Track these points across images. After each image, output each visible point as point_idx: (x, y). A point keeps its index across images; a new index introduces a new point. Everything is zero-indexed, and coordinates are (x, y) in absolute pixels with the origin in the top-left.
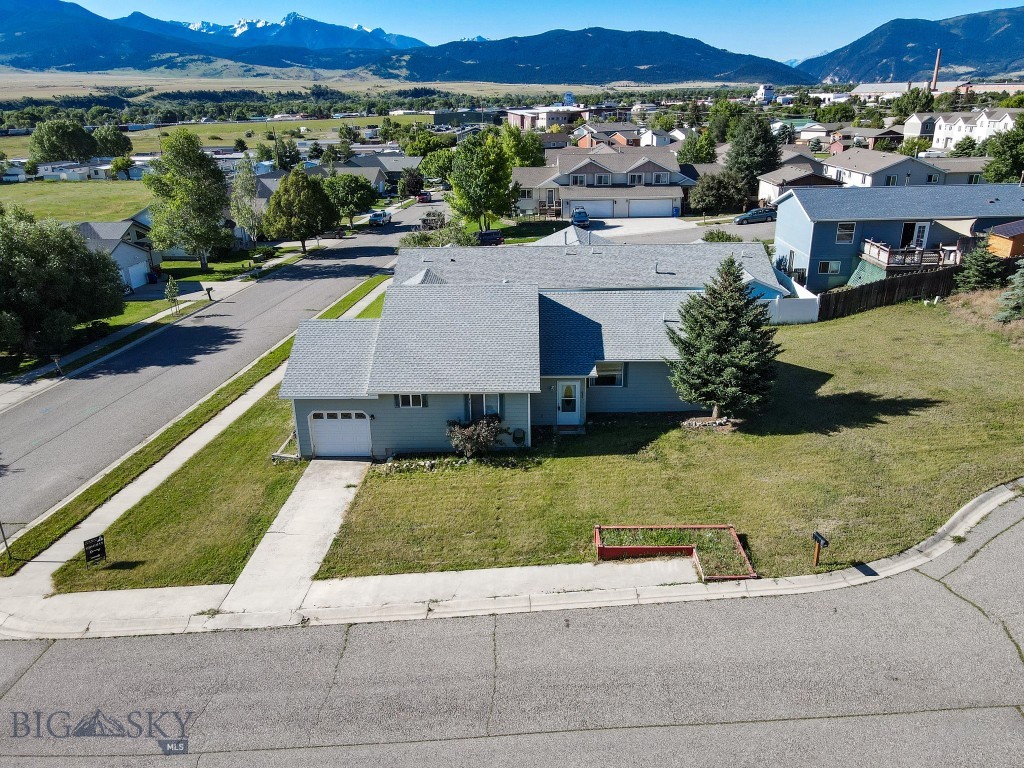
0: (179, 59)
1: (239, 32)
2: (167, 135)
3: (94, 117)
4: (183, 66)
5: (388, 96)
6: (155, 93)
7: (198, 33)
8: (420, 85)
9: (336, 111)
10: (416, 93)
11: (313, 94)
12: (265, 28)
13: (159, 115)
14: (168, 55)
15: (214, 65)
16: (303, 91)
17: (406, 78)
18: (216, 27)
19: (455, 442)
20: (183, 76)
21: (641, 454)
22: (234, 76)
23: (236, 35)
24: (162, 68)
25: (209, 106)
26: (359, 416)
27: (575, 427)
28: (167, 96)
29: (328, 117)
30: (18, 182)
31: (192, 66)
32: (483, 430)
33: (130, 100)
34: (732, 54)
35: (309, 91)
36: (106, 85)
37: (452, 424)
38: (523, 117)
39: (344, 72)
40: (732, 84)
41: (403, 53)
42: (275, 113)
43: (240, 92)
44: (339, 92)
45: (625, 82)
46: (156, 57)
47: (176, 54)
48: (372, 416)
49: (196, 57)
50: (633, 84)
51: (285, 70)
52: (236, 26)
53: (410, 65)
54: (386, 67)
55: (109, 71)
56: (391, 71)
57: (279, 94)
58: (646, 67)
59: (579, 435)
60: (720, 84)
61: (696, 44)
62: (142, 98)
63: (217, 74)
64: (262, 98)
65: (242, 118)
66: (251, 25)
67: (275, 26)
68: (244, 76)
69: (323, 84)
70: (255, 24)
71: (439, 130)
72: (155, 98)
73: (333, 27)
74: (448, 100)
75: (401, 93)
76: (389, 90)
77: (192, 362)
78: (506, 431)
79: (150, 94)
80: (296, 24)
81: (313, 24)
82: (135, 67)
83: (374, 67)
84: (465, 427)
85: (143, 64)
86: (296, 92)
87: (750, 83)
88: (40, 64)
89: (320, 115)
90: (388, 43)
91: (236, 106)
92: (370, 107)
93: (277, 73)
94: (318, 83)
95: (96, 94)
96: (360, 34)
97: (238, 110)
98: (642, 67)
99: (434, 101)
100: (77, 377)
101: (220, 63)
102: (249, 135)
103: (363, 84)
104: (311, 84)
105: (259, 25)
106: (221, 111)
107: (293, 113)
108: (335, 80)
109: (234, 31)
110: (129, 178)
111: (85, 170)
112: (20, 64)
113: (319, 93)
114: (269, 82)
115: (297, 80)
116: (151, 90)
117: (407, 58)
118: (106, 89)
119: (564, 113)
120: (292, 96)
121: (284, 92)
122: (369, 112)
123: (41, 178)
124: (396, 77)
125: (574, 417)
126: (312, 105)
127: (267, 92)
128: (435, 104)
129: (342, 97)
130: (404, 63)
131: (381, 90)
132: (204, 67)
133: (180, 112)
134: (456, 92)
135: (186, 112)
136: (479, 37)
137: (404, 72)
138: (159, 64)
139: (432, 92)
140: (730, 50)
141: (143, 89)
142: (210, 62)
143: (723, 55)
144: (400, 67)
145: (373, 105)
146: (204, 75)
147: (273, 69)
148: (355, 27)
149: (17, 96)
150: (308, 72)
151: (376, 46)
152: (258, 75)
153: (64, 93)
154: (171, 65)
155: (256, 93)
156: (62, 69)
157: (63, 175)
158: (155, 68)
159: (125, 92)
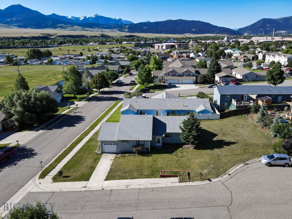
0: (64, 26)
2: (61, 49)
3: (40, 43)
4: (65, 28)
5: (122, 37)
6: (57, 35)
7: (70, 19)
8: (131, 34)
9: (107, 42)
10: (130, 36)
11: (101, 36)
12: (89, 18)
13: (58, 42)
14: (61, 25)
15: (74, 28)
16: (98, 35)
17: (127, 32)
18: (75, 17)
19: (134, 151)
20: (65, 30)
21: (173, 154)
22: (79, 31)
23: (80, 20)
24: (59, 28)
25: (72, 40)
26: (114, 144)
27: (160, 147)
28: (60, 36)
29: (105, 44)
30: (21, 65)
31: (68, 28)
32: (140, 148)
33: (50, 37)
34: (218, 27)
35: (100, 35)
36: (44, 33)
37: (133, 146)
38: (159, 46)
39: (110, 30)
40: (219, 35)
41: (127, 25)
42: (90, 42)
43: (81, 35)
44: (108, 36)
45: (189, 34)
46: (58, 25)
47: (64, 25)
48: (117, 144)
49: (69, 26)
50: (191, 34)
53: (128, 28)
54: (122, 29)
55: (44, 29)
56: (123, 30)
58: (194, 30)
59: (161, 149)
60: (215, 35)
61: (208, 24)
62: (53, 37)
63: (75, 30)
64: (87, 37)
65: (81, 44)
67: (91, 18)
68: (82, 31)
69: (104, 33)
70: (86, 17)
71: (136, 49)
72: (57, 37)
73: (107, 18)
74: (139, 39)
75: (125, 36)
76: (123, 35)
77: (75, 126)
78: (145, 148)
79: (56, 36)
80: (97, 17)
81: (102, 17)
82: (52, 28)
83: (118, 29)
84: (136, 147)
85: (54, 27)
87: (223, 34)
88: (25, 26)
89: (103, 43)
90: (123, 22)
91: (80, 40)
92: (117, 41)
93: (92, 30)
94: (103, 33)
95: (41, 35)
96: (115, 20)
97: (80, 41)
98: (193, 30)
99: (135, 39)
100: (48, 130)
101: (76, 27)
102: (83, 50)
103: (115, 33)
104: (101, 33)
106: (75, 42)
107: (96, 42)
108: (108, 32)
110: (51, 64)
111: (39, 62)
112: (20, 26)
113: (103, 36)
114: (89, 33)
115: (97, 32)
116: (56, 34)
117: (128, 26)
118: (44, 34)
119: (170, 45)
120: (95, 36)
121: (93, 35)
122: (117, 42)
123: (28, 64)
124: (125, 31)
125: (160, 145)
126: (101, 40)
127: (88, 35)
128: (135, 40)
129: (109, 37)
130: (127, 28)
131: (120, 35)
132: (71, 28)
133: (64, 42)
134: (141, 36)
135: (66, 41)
136: (148, 21)
137: (127, 30)
138: (59, 27)
139: (134, 36)
140: (218, 26)
141: (54, 34)
142: (73, 27)
143: (216, 27)
144: (126, 29)
145: (118, 40)
146: (71, 30)
147: (90, 29)
148: (114, 18)
149: (19, 36)
150: (100, 30)
151: (119, 23)
152: (86, 30)
153: (32, 35)
154: (62, 27)
155: (85, 36)
156: (32, 28)
157: (34, 63)
158: (58, 28)
159: (49, 35)
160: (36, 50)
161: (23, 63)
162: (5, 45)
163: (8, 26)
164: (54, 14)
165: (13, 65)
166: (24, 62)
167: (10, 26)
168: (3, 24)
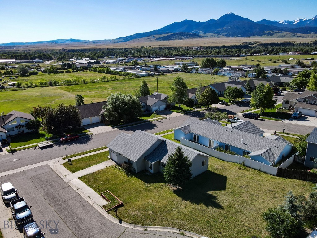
0: (272, 33)
1: (296, 22)
2: (247, 59)
3: (235, 52)
4: (272, 35)
6: (259, 44)
7: (282, 24)
11: (314, 43)
12: (306, 21)
13: (252, 52)
14: (269, 31)
15: (282, 34)
16: (310, 42)
18: (288, 21)
20: (272, 38)
22: (289, 37)
23: (294, 24)
28: (262, 44)
31: (275, 34)
33: (251, 46)
43: (286, 43)
46: (265, 32)
49: (277, 32)
51: (308, 35)
52: (295, 21)
55: (250, 37)
57: (300, 44)
62: (254, 45)
63: (283, 37)
66: (301, 20)
67: (309, 20)
68: (291, 37)
70: (303, 20)
72: (258, 45)
79: (257, 44)
82: (258, 36)
85: (260, 34)
86: (307, 43)
88: (232, 35)
93: (304, 36)
95: (241, 44)
101: (285, 33)
105: (304, 20)
109: (294, 22)
112: (227, 36)
113: (316, 43)
116: (258, 43)
118: (245, 43)
121: (302, 43)
127: (296, 43)
132: (279, 35)
141: (256, 42)
146: (278, 37)
147: (303, 34)
152: (297, 37)
153: (233, 44)
154: (269, 34)
155: (292, 43)
156: (238, 37)
157: (202, 72)
158: (264, 36)
159: (251, 43)
160: (210, 59)
161: (194, 72)
162: (204, 54)
163: (218, 35)
164: (264, 20)
165: (187, 73)
166: (196, 71)
167: (219, 36)
168: (214, 34)
